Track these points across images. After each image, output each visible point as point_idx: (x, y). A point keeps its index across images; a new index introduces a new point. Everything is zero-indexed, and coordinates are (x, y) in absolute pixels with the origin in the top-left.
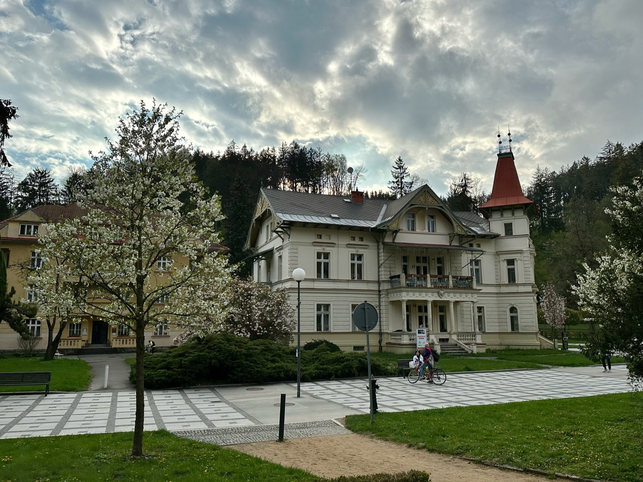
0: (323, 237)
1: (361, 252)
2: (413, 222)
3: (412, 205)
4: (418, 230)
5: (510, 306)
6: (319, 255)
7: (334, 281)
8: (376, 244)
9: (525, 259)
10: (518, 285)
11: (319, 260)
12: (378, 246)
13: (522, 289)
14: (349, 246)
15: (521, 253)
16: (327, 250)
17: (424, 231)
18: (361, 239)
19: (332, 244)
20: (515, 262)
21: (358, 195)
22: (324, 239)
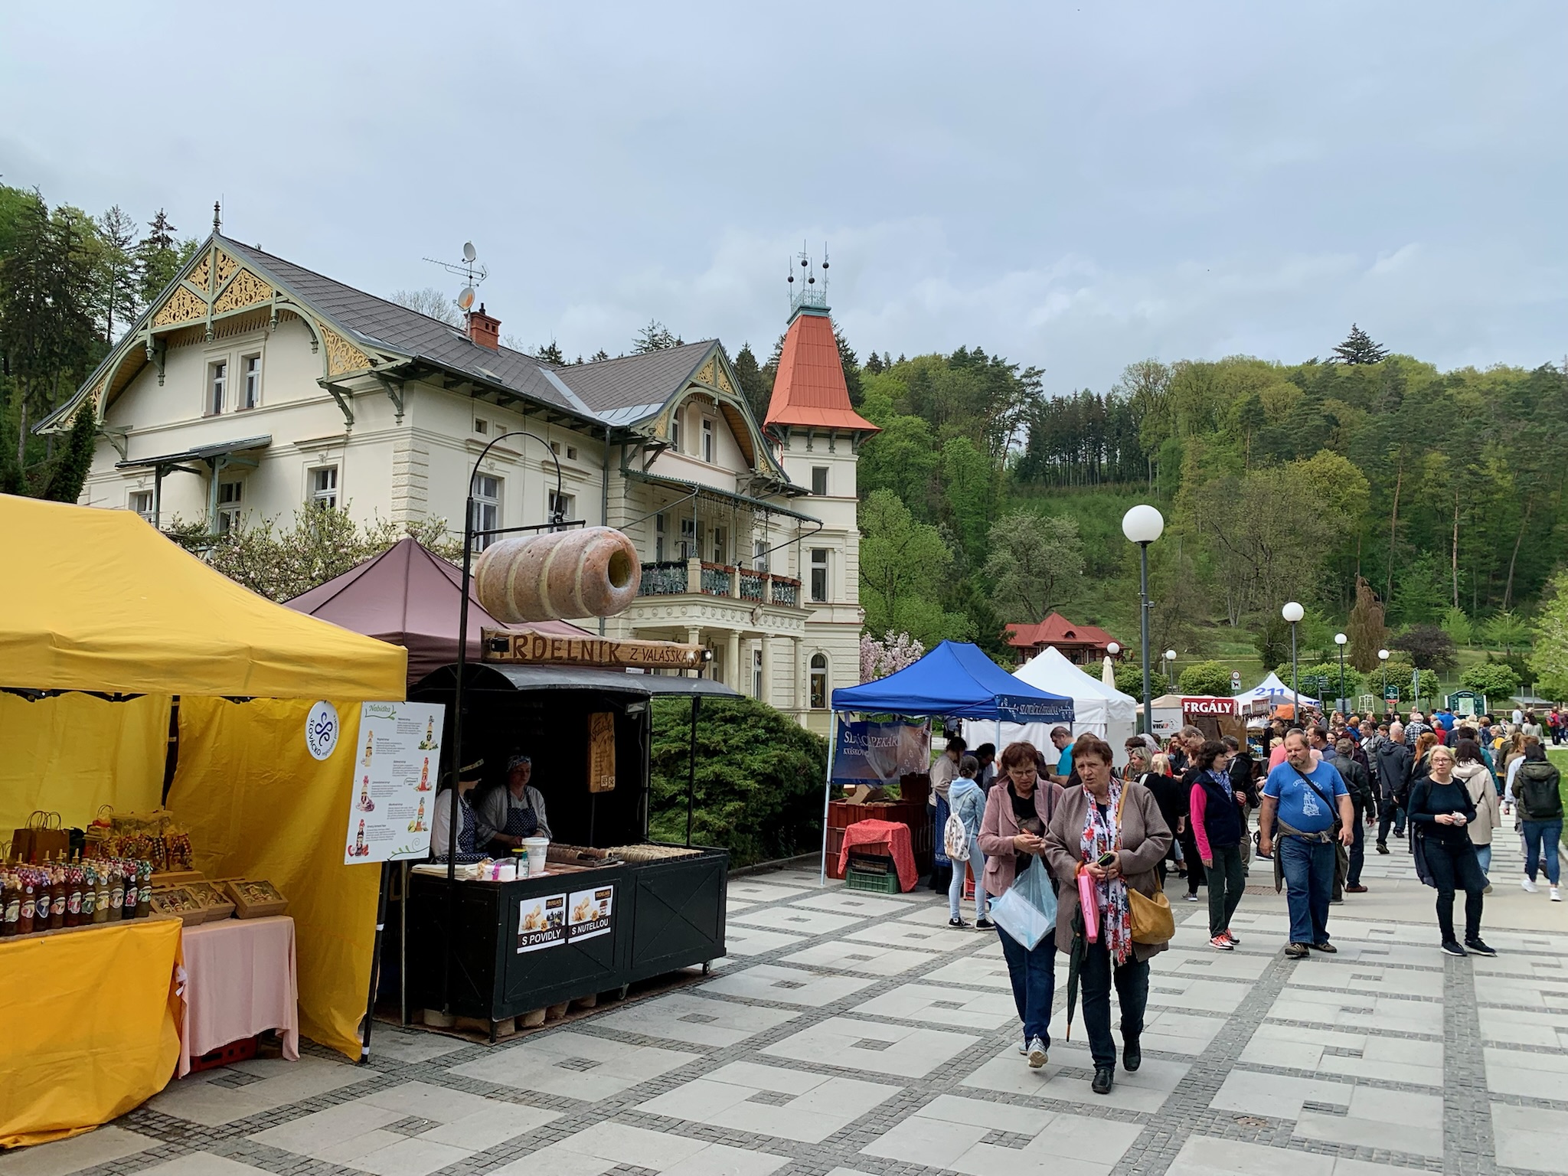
0: (488, 427)
1: (565, 486)
3: (693, 385)
4: (687, 454)
5: (814, 653)
6: (474, 482)
8: (601, 473)
9: (850, 550)
10: (832, 606)
11: (474, 495)
12: (606, 479)
13: (840, 616)
14: (547, 466)
15: (842, 537)
16: (497, 468)
17: (697, 457)
18: (572, 452)
19: (514, 456)
20: (830, 555)
21: (487, 326)
22: (492, 435)
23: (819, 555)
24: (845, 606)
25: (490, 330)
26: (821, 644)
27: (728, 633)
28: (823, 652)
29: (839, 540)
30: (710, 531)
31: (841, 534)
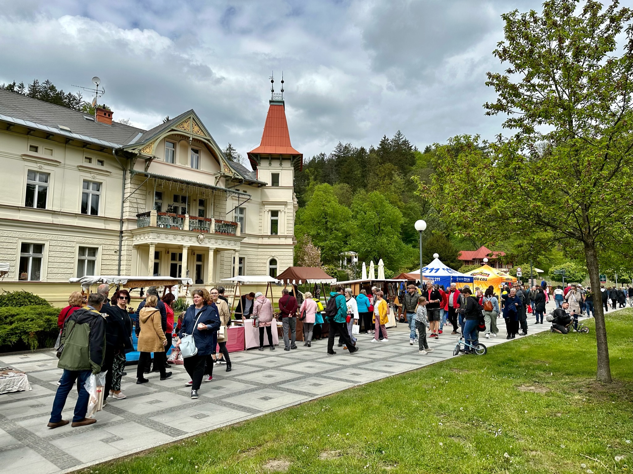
0: (39, 149)
1: (99, 178)
2: (174, 153)
3: (173, 130)
4: (178, 163)
5: (270, 258)
6: (32, 175)
7: (53, 213)
8: (122, 172)
9: (289, 211)
10: (280, 237)
11: (31, 182)
12: (124, 175)
13: (283, 241)
14: (81, 168)
16: (46, 169)
17: (186, 166)
18: (102, 163)
19: (56, 163)
20: (279, 213)
21: (105, 114)
22: (42, 153)
23: (275, 213)
24: (286, 237)
25: (107, 116)
26: (273, 254)
27: (181, 247)
28: (275, 258)
29: (284, 207)
30: (195, 200)
31: (285, 204)
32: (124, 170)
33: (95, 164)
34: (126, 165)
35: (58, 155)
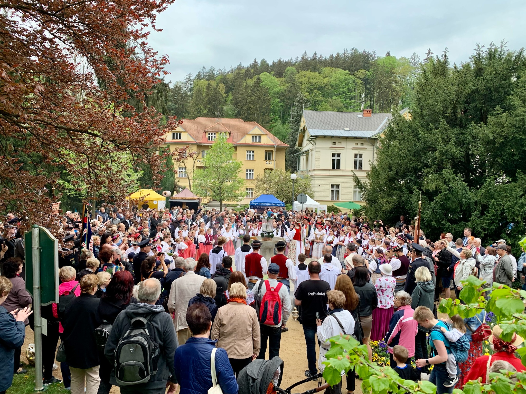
0: (336, 144)
6: (334, 155)
7: (343, 170)
8: (372, 147)
11: (334, 158)
12: (374, 148)
14: (353, 148)
18: (362, 144)
22: (338, 145)
25: (369, 113)
32: (373, 146)
33: (359, 146)
34: (374, 143)
35: (344, 144)
